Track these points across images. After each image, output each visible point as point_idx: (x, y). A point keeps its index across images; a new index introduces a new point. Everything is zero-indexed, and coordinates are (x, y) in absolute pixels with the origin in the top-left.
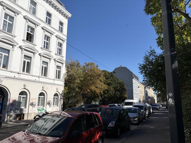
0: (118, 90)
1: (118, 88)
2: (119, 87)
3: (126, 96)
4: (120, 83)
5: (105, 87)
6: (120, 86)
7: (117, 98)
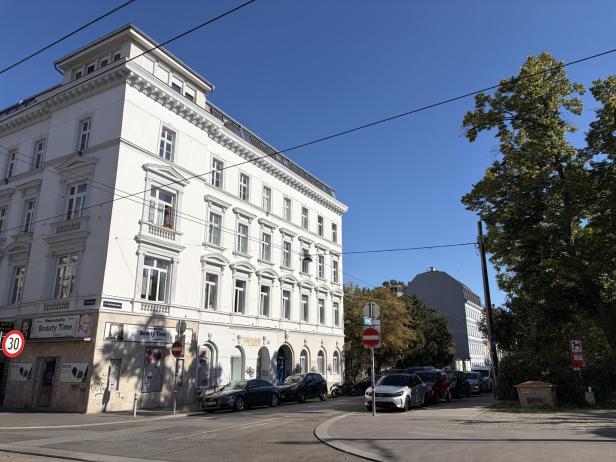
0: (433, 339)
1: (432, 334)
2: (435, 330)
3: (452, 350)
4: (436, 321)
5: (411, 334)
6: (437, 328)
7: (434, 357)
